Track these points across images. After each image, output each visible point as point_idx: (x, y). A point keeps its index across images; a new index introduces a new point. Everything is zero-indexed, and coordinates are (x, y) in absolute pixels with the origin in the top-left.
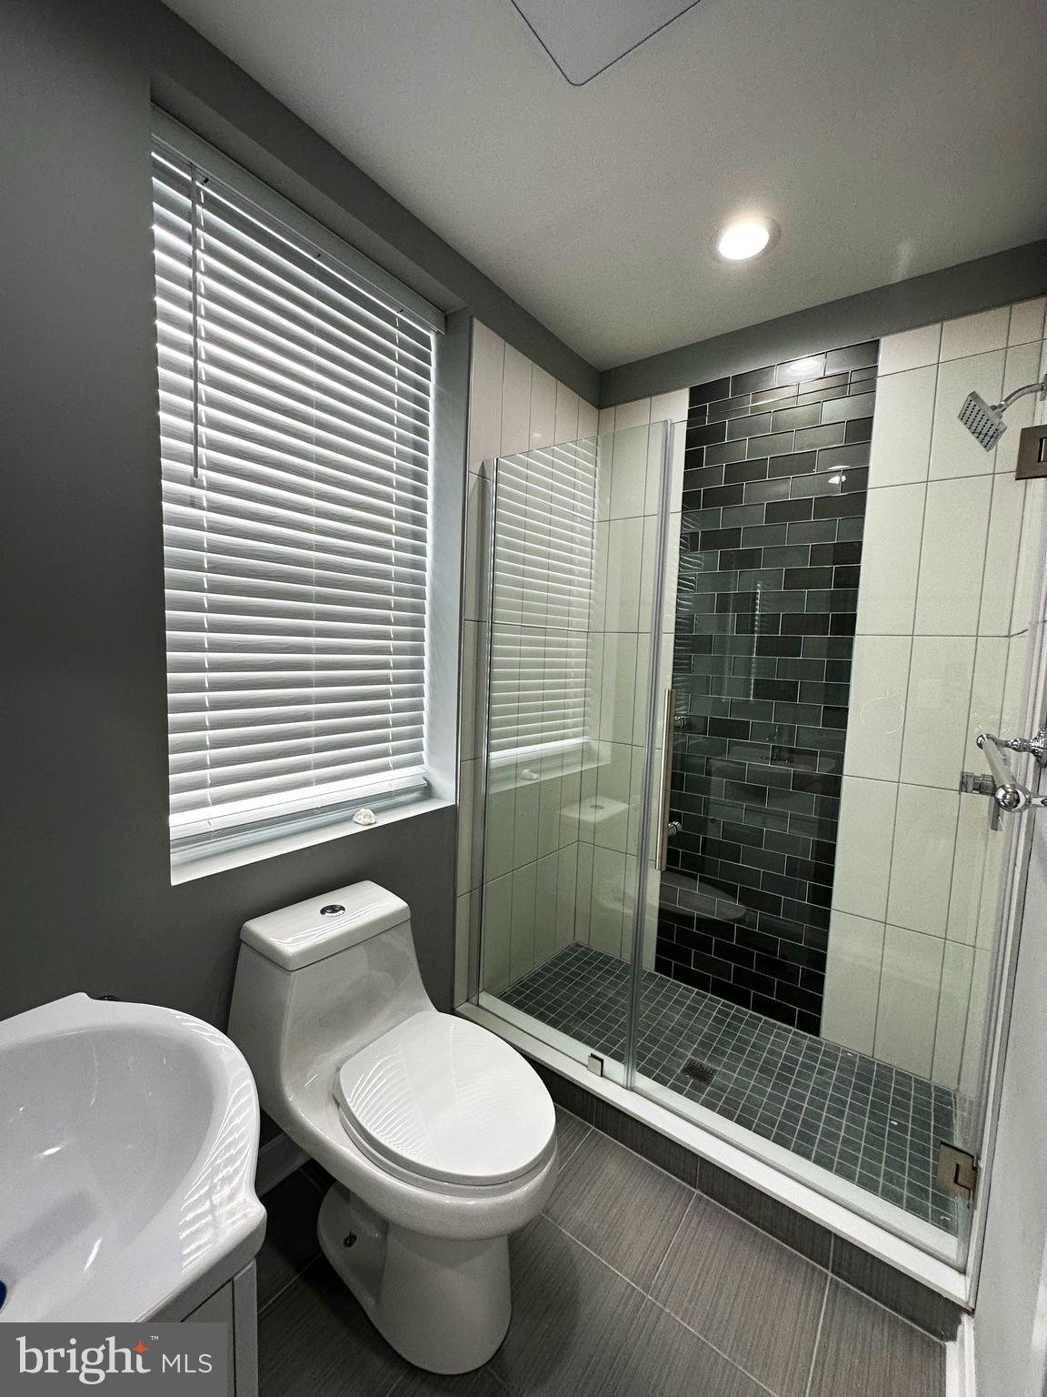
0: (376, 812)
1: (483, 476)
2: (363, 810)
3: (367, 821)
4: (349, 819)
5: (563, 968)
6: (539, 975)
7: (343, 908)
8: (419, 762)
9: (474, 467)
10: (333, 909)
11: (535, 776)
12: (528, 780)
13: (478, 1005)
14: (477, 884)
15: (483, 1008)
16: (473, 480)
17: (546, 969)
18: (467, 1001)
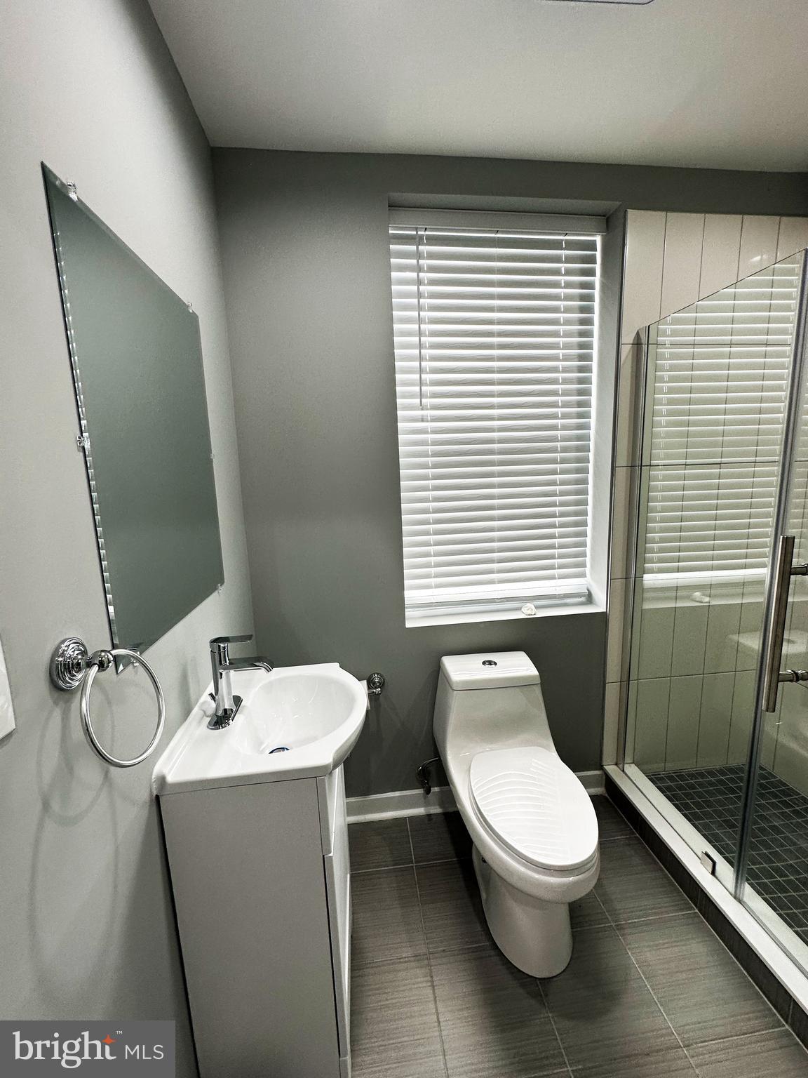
0: (537, 607)
1: (637, 343)
2: (528, 604)
3: (529, 612)
4: (519, 609)
5: (732, 780)
6: (702, 775)
7: (495, 664)
8: (583, 575)
9: (628, 338)
10: (490, 663)
11: (707, 599)
12: (697, 601)
13: (623, 771)
14: (625, 678)
15: (626, 774)
16: (626, 350)
17: (711, 773)
18: (616, 764)
